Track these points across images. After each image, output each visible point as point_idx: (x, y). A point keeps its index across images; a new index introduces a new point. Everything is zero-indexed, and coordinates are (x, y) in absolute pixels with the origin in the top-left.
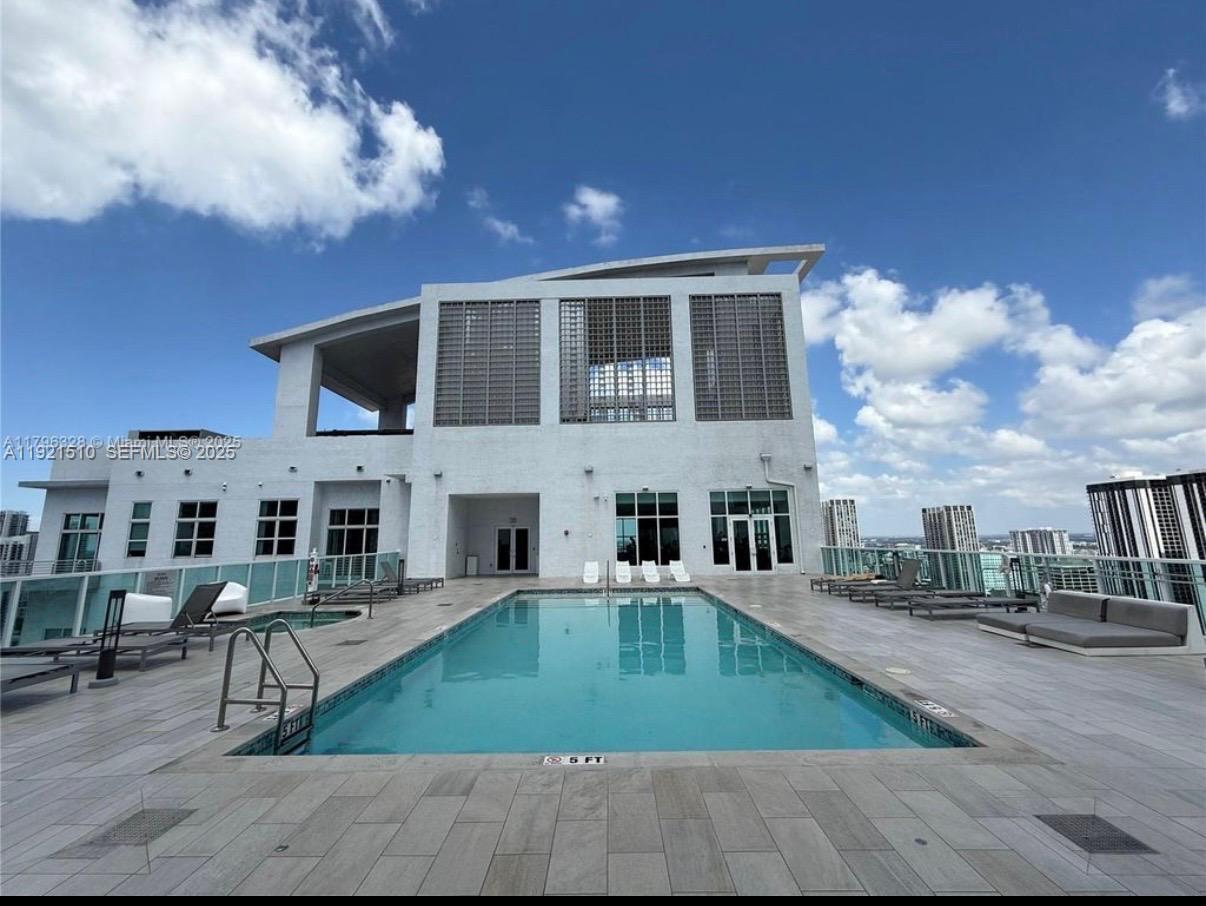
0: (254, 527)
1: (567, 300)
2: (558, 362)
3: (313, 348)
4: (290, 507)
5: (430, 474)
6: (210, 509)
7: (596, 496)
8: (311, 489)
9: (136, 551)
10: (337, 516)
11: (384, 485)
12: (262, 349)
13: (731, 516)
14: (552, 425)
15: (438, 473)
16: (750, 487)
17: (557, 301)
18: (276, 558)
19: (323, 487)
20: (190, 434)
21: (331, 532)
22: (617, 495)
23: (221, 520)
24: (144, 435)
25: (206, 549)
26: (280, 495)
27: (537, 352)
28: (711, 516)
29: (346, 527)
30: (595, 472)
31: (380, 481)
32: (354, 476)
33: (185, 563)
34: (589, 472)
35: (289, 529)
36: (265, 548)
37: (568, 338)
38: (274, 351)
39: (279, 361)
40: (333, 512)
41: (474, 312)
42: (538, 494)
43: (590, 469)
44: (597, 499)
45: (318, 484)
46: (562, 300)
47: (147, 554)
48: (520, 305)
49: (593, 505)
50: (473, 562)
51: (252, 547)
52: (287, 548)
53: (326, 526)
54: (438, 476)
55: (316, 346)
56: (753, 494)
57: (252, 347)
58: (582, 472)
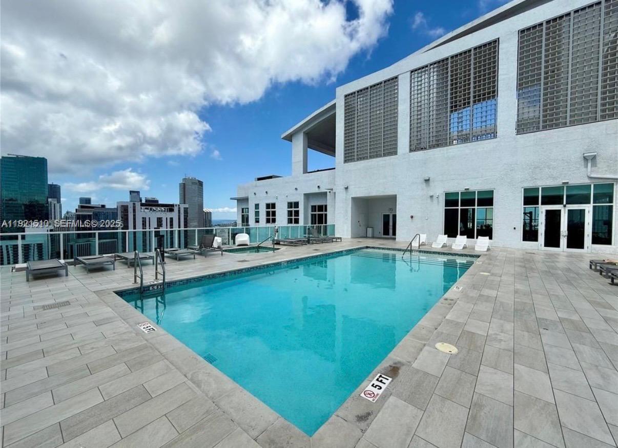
0: (286, 213)
1: (416, 70)
2: (409, 114)
3: (302, 134)
4: (296, 205)
5: (343, 187)
6: (273, 206)
7: (432, 195)
8: (302, 197)
9: (257, 221)
10: (314, 208)
11: (328, 194)
12: (285, 138)
13: (543, 206)
14: (404, 154)
15: (346, 187)
16: (567, 183)
17: (409, 73)
18: (293, 225)
19: (308, 196)
20: (270, 177)
21: (312, 215)
22: (446, 194)
23: (277, 210)
24: (259, 179)
25: (274, 221)
26: (293, 200)
27: (396, 111)
28: (523, 206)
29: (317, 213)
30: (431, 181)
31: (326, 192)
32: (316, 190)
33: (269, 225)
34: (427, 181)
35: (297, 213)
36: (290, 221)
37: (416, 96)
38: (289, 138)
39: (291, 141)
40: (312, 206)
41: (361, 96)
42: (396, 195)
43: (428, 178)
44: (432, 197)
45: (305, 194)
46: (412, 72)
47: (260, 222)
48: (387, 83)
49: (429, 200)
50: (370, 230)
51: (286, 221)
52: (297, 221)
53: (310, 212)
54: (347, 188)
55: (304, 133)
56: (570, 188)
57: (282, 138)
58: (422, 180)
